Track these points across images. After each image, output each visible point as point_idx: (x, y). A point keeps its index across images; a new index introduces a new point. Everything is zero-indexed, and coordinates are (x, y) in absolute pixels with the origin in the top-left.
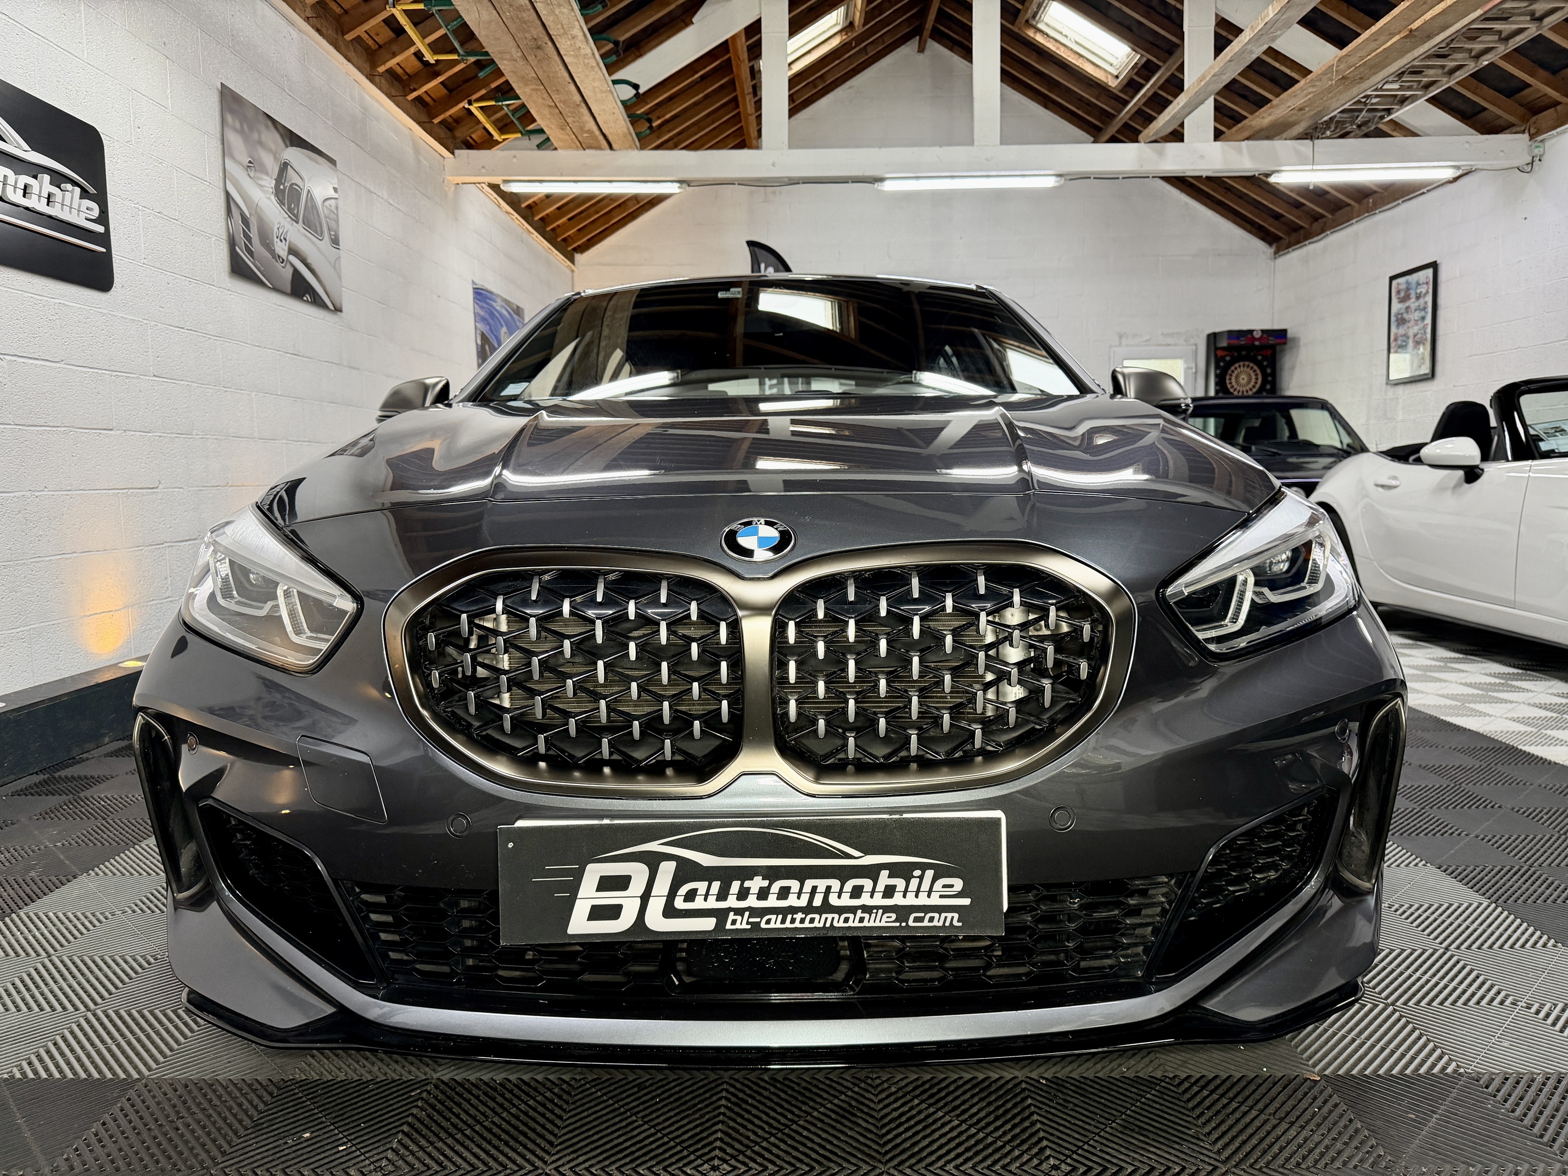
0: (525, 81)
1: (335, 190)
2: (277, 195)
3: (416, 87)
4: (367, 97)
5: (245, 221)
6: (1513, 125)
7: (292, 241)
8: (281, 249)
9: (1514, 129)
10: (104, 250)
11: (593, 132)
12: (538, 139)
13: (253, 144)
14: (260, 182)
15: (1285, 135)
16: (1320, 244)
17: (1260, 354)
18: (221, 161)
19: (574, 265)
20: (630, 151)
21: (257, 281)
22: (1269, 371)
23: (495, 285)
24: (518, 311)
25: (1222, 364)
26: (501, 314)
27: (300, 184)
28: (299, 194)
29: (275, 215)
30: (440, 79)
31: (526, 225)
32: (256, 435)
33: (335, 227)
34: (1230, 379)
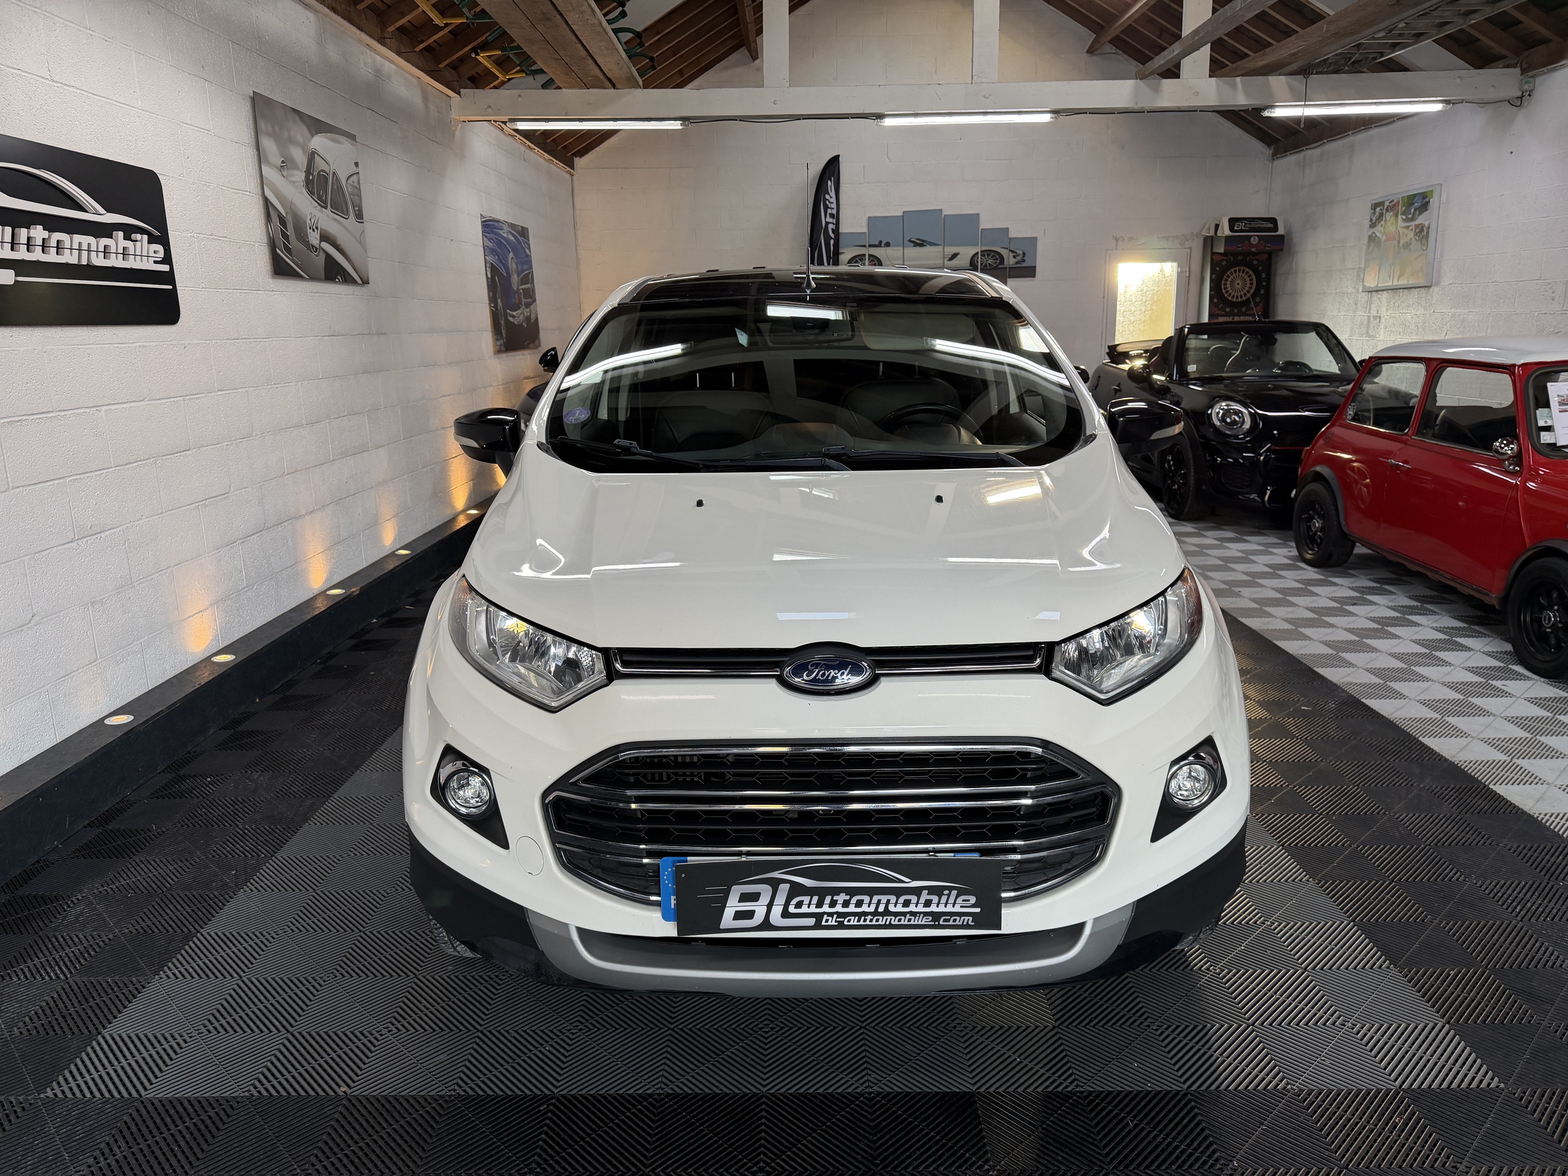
0: (532, 42)
1: (357, 164)
2: (307, 187)
3: (424, 38)
4: (378, 58)
5: (282, 221)
6: (1504, 57)
7: (323, 227)
8: (314, 238)
9: (1507, 62)
10: (170, 287)
11: (597, 77)
12: (542, 79)
13: (285, 143)
14: (294, 179)
15: (1279, 72)
16: (1317, 152)
17: (1256, 260)
18: (257, 168)
19: (573, 169)
20: (633, 90)
21: (295, 275)
22: (1264, 276)
23: (501, 213)
24: (524, 232)
25: (1218, 269)
26: (507, 240)
27: (326, 168)
28: (326, 179)
29: (307, 206)
30: (447, 30)
31: (528, 143)
32: (304, 422)
33: (358, 203)
34: (1225, 284)
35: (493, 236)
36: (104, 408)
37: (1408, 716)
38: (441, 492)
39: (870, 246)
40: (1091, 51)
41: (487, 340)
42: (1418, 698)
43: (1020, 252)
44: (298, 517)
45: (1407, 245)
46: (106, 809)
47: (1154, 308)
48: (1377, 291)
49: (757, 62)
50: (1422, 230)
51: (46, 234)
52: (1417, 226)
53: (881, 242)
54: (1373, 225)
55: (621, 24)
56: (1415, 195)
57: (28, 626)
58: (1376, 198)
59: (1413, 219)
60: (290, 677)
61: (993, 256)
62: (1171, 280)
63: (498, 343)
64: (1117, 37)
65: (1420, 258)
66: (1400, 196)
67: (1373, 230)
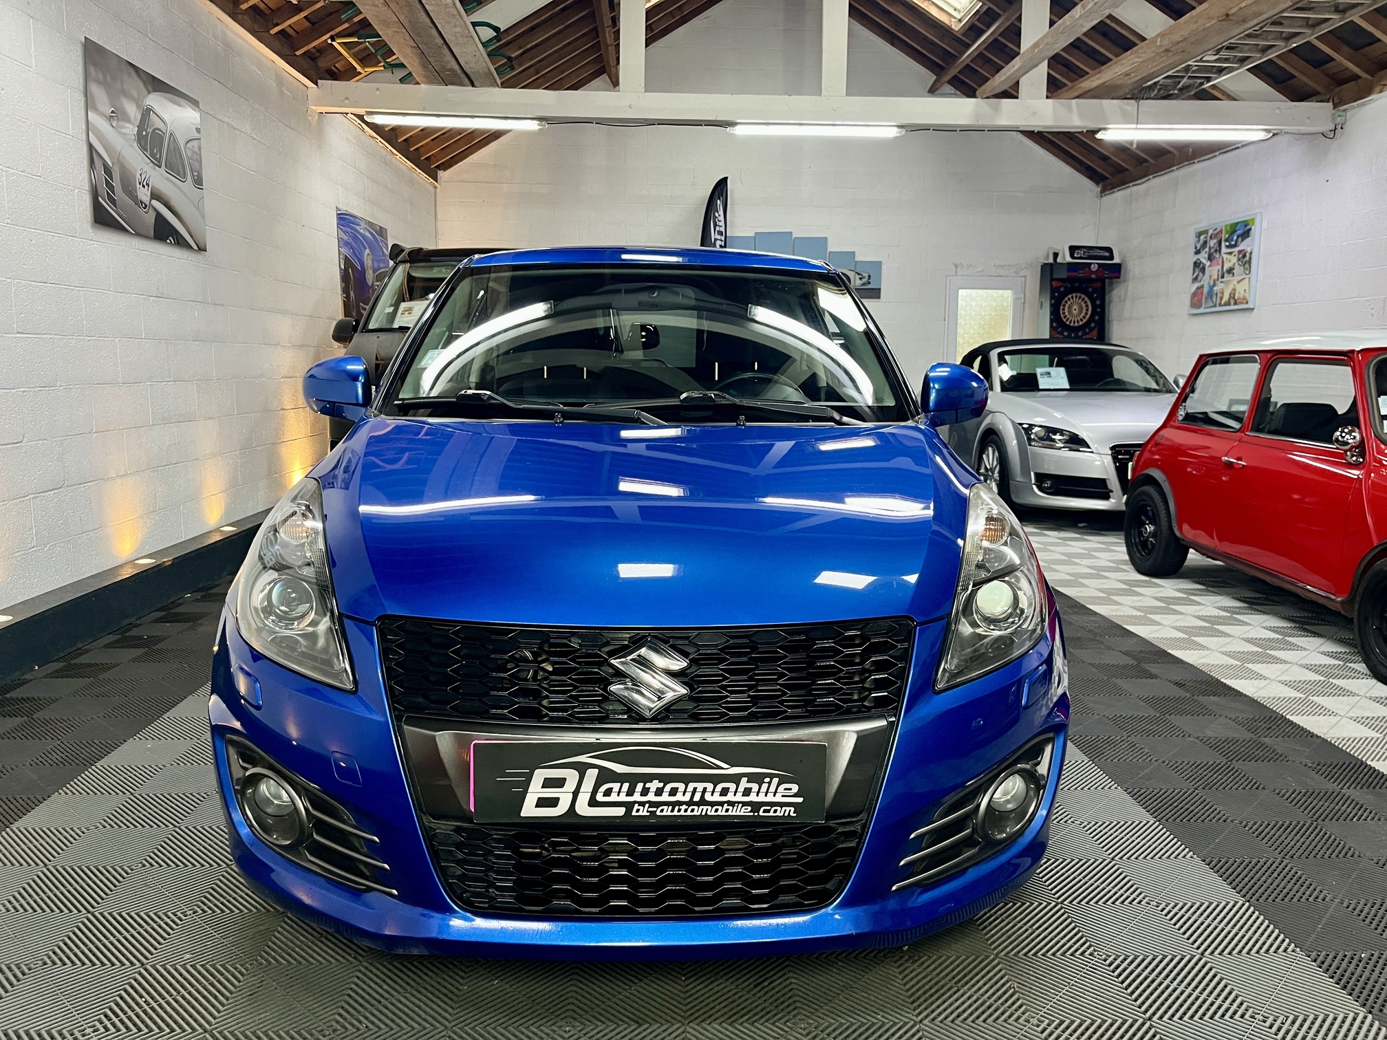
0: (386, 23)
1: (198, 130)
2: (139, 142)
3: (279, 21)
5: (108, 170)
6: (1318, 93)
7: (155, 185)
8: (144, 194)
9: (1320, 98)
11: (455, 71)
12: (401, 73)
13: (114, 94)
14: (123, 130)
15: (1112, 96)
16: (1142, 187)
17: (1092, 286)
18: (83, 112)
19: (436, 179)
20: (491, 89)
21: (119, 228)
22: (1098, 302)
23: (355, 208)
24: (382, 232)
25: (1057, 294)
26: (364, 237)
27: (161, 126)
28: (161, 139)
29: (138, 162)
30: (303, 15)
31: (390, 148)
32: (120, 380)
33: (198, 168)
34: (1064, 309)
35: (348, 230)
40: (933, 91)
42: (1279, 679)
43: (867, 275)
44: (106, 479)
45: (1230, 271)
47: (992, 332)
48: (1202, 314)
50: (1244, 256)
52: (1240, 252)
54: (1198, 252)
56: (1238, 223)
58: (1202, 226)
59: (1235, 246)
62: (1007, 306)
65: (1243, 282)
66: (1224, 224)
67: (1198, 256)
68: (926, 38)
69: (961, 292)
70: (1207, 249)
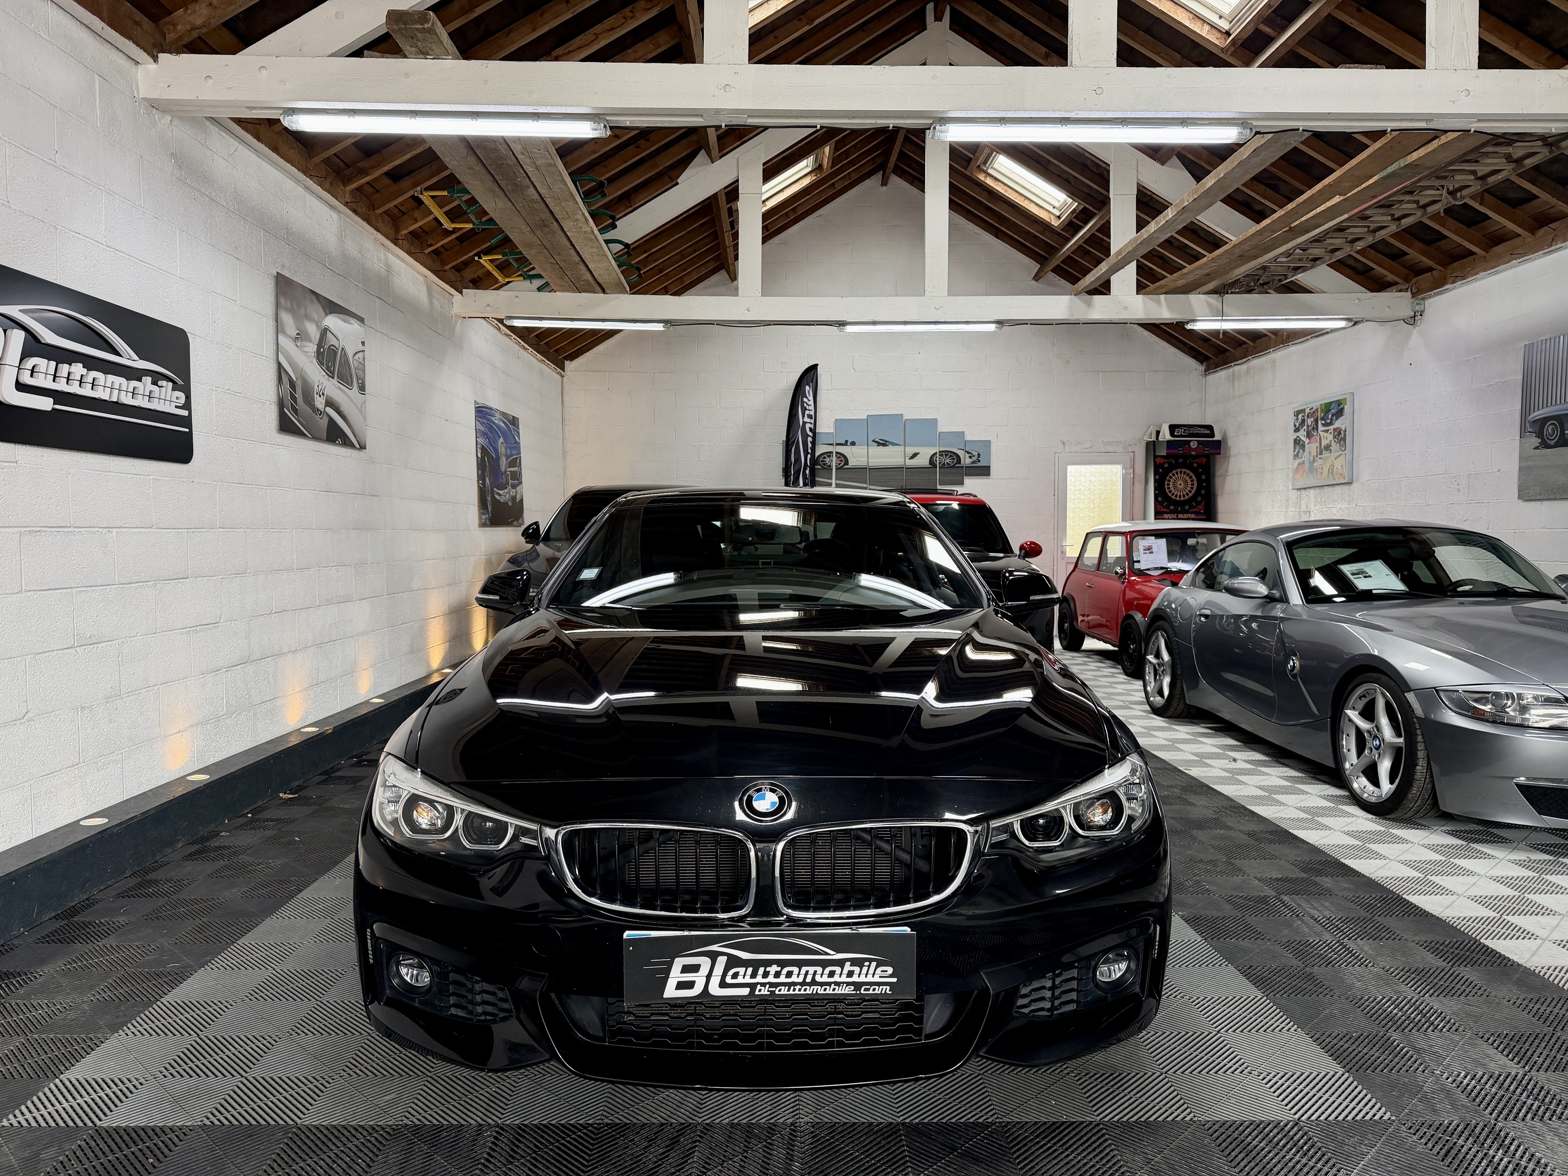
0: (530, 246)
1: (363, 343)
2: (318, 358)
3: (433, 243)
4: (391, 256)
5: (292, 384)
6: (1396, 283)
7: (329, 394)
8: (320, 403)
9: (1400, 287)
10: (187, 430)
11: (588, 281)
12: (538, 283)
13: (299, 319)
14: (306, 349)
15: (1198, 290)
16: (1244, 367)
17: (1196, 463)
18: (275, 337)
19: (563, 369)
20: (621, 295)
21: (299, 433)
22: (1203, 477)
23: (494, 401)
24: (514, 421)
25: (1161, 470)
26: (498, 426)
27: (336, 344)
28: (335, 353)
29: (316, 375)
30: (454, 236)
31: (523, 343)
32: (295, 566)
33: (362, 376)
34: (1168, 484)
35: (485, 421)
36: (115, 530)
37: (1331, 843)
38: (418, 649)
39: (837, 444)
40: (1037, 278)
41: (472, 512)
42: (1342, 830)
43: (976, 453)
44: (281, 654)
45: (1328, 448)
46: (73, 904)
47: (1102, 505)
48: (1305, 489)
49: (735, 283)
50: (1339, 433)
51: (84, 371)
52: (1335, 430)
53: (847, 441)
54: (1297, 430)
55: (611, 235)
56: (1331, 403)
57: (22, 721)
58: (1300, 405)
59: (1331, 424)
60: (260, 803)
61: (951, 456)
62: (1117, 481)
63: (484, 517)
64: (1058, 266)
65: (1340, 458)
66: (1319, 404)
67: (1297, 434)
68: (1028, 232)
69: (1071, 469)
70: (1305, 427)
